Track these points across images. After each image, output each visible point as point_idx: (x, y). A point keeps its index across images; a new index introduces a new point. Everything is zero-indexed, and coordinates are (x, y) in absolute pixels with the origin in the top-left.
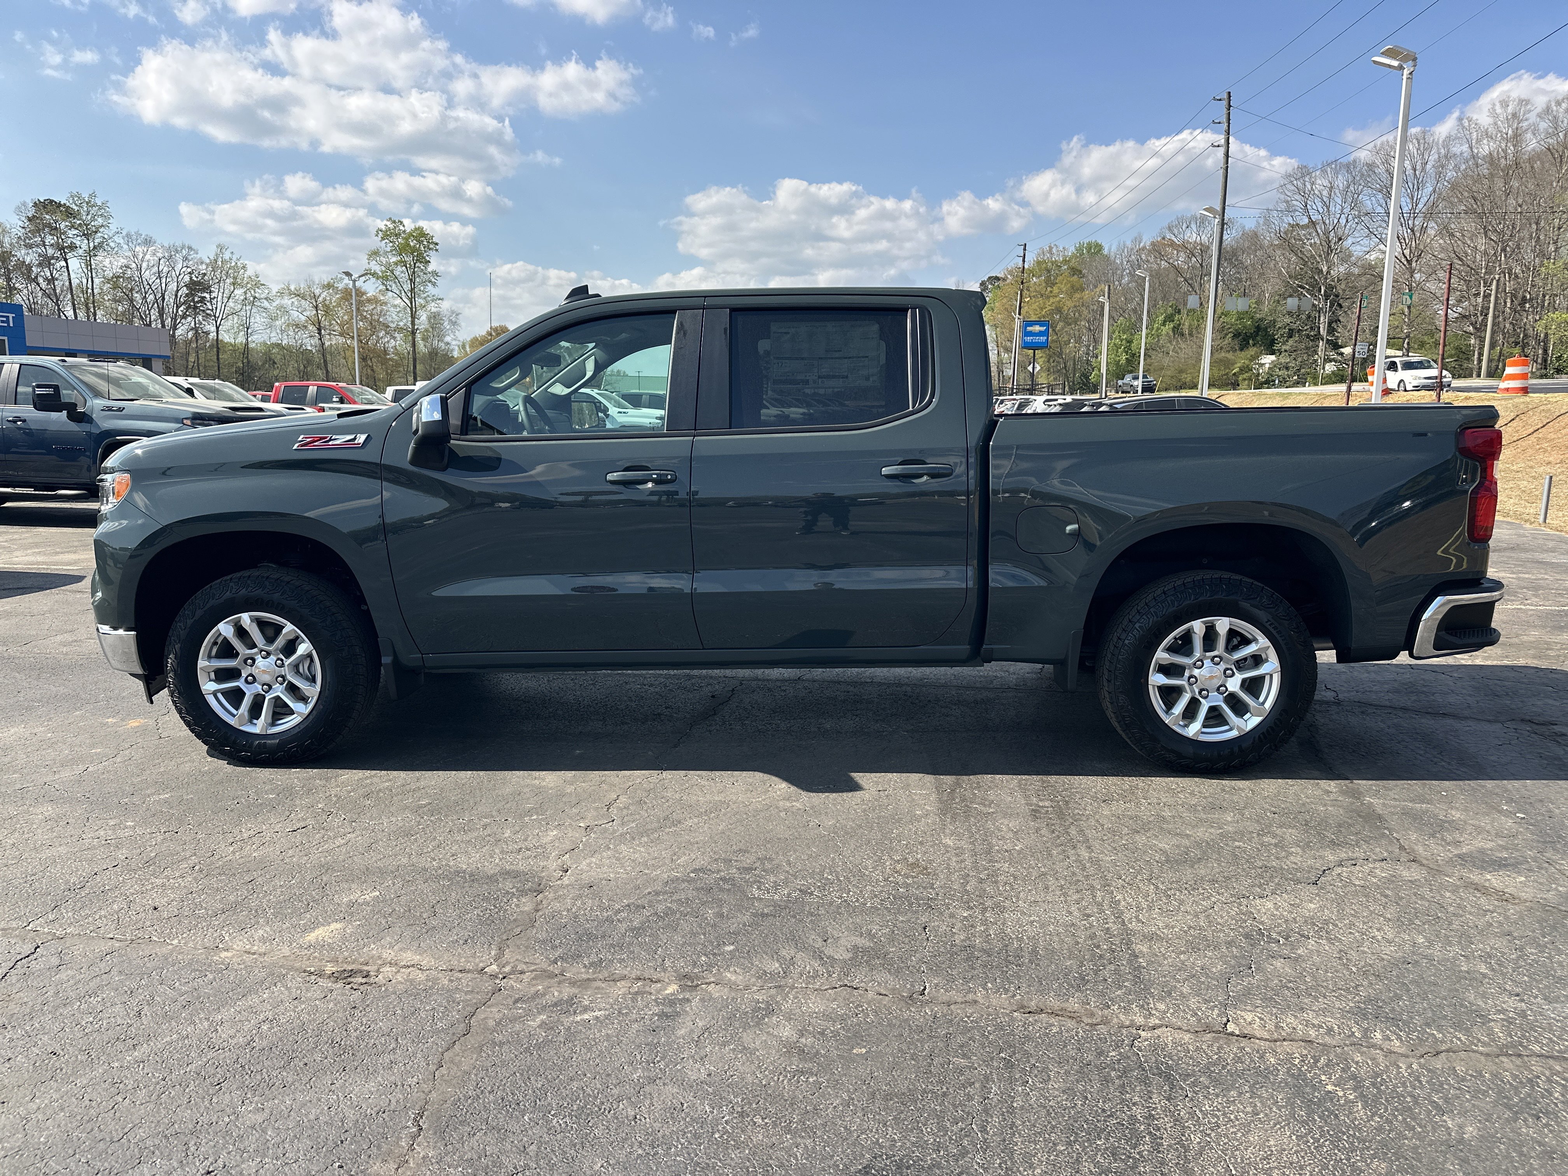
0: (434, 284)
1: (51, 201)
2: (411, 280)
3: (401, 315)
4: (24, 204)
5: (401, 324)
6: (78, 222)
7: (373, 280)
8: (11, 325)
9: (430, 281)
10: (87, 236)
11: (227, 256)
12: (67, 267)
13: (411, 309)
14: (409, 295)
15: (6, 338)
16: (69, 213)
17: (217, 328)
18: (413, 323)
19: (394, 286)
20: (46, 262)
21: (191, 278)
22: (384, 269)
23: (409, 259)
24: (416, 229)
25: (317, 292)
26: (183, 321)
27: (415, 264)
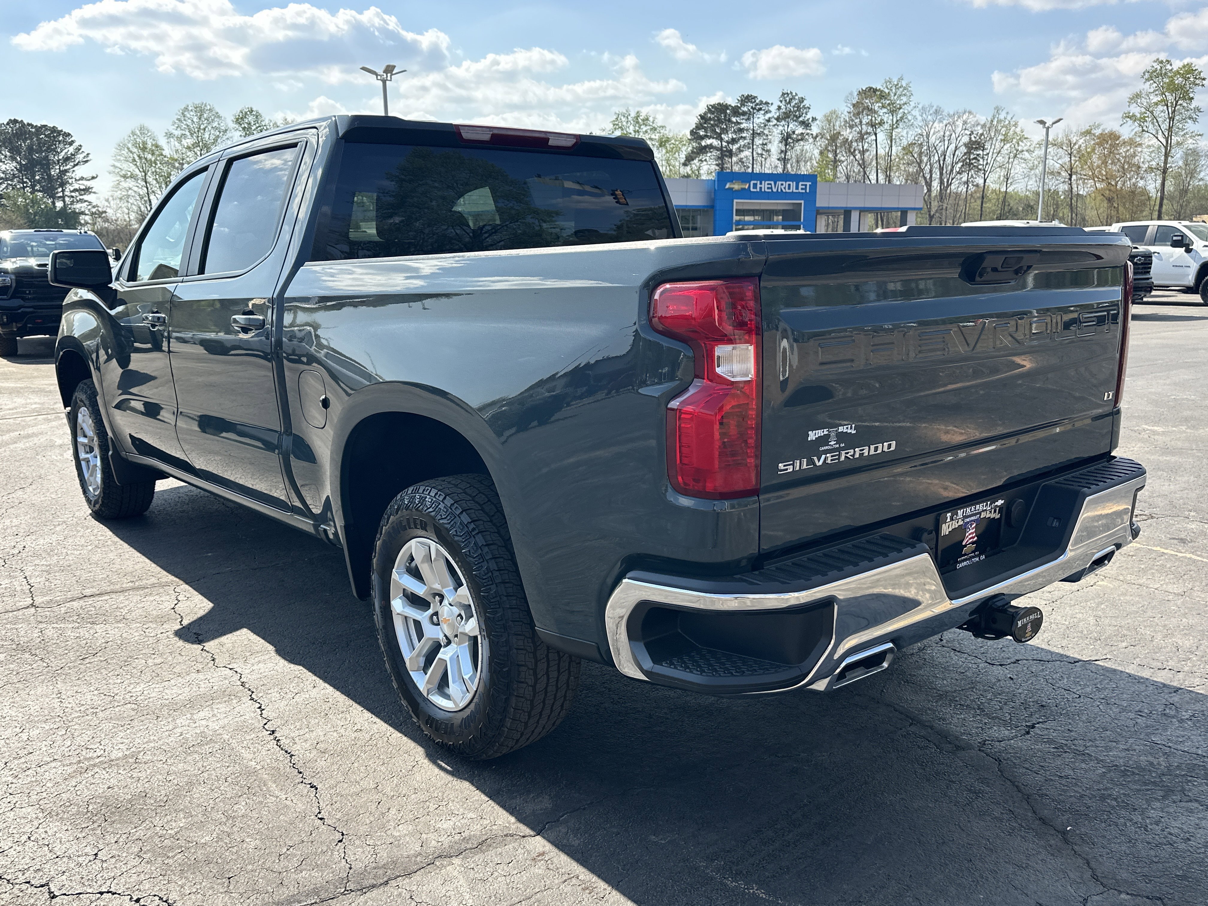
0: (1195, 121)
1: (871, 88)
2: (1170, 118)
3: (1153, 155)
4: (851, 94)
5: (1154, 163)
6: (888, 102)
7: (1130, 122)
8: (808, 191)
9: (1190, 118)
10: (892, 112)
11: (1002, 117)
12: (876, 140)
13: (1166, 148)
14: (1166, 134)
15: (802, 202)
16: (883, 96)
17: (985, 180)
18: (1166, 162)
19: (1151, 126)
20: (862, 137)
21: (970, 138)
22: (1143, 110)
23: (1170, 98)
24: (1184, 66)
25: (1074, 140)
26: (958, 176)
27: (1177, 102)
